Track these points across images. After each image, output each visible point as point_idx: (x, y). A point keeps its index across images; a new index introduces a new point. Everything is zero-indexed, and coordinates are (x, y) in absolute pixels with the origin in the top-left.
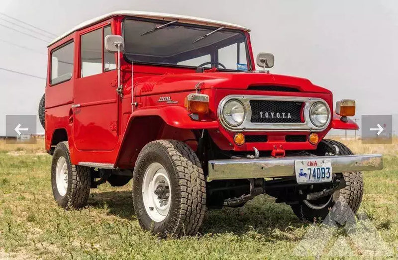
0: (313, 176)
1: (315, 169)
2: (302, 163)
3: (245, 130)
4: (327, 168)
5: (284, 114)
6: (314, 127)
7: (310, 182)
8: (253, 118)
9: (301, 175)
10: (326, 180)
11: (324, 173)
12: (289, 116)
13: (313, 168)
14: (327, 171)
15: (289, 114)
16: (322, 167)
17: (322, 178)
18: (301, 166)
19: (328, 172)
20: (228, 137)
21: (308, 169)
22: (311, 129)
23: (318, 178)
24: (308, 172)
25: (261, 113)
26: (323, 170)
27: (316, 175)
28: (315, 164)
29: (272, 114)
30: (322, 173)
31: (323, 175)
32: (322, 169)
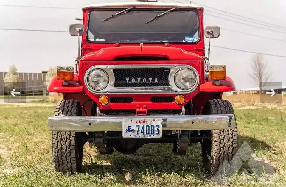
0: (141, 132)
1: (143, 126)
2: (131, 121)
3: (109, 93)
4: (156, 126)
5: (150, 79)
6: (179, 90)
7: (138, 137)
8: (117, 83)
9: (129, 130)
10: (156, 136)
11: (153, 130)
12: (156, 81)
13: (141, 125)
14: (156, 128)
15: (156, 79)
16: (152, 125)
17: (151, 134)
18: (129, 123)
19: (158, 129)
20: (94, 99)
21: (137, 126)
22: (176, 91)
23: (146, 134)
24: (136, 129)
25: (127, 79)
26: (153, 127)
27: (145, 131)
28: (145, 122)
29: (139, 80)
30: (152, 130)
31: (153, 131)
32: (151, 126)
